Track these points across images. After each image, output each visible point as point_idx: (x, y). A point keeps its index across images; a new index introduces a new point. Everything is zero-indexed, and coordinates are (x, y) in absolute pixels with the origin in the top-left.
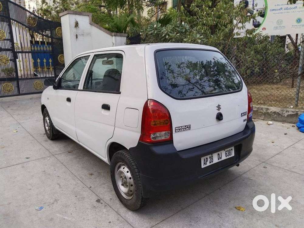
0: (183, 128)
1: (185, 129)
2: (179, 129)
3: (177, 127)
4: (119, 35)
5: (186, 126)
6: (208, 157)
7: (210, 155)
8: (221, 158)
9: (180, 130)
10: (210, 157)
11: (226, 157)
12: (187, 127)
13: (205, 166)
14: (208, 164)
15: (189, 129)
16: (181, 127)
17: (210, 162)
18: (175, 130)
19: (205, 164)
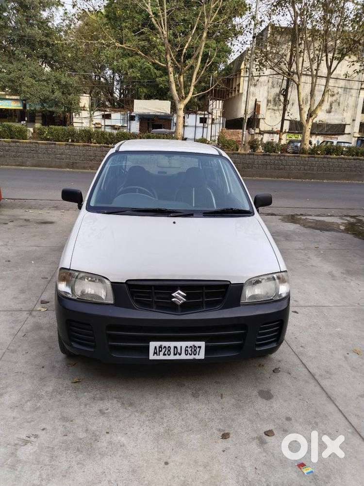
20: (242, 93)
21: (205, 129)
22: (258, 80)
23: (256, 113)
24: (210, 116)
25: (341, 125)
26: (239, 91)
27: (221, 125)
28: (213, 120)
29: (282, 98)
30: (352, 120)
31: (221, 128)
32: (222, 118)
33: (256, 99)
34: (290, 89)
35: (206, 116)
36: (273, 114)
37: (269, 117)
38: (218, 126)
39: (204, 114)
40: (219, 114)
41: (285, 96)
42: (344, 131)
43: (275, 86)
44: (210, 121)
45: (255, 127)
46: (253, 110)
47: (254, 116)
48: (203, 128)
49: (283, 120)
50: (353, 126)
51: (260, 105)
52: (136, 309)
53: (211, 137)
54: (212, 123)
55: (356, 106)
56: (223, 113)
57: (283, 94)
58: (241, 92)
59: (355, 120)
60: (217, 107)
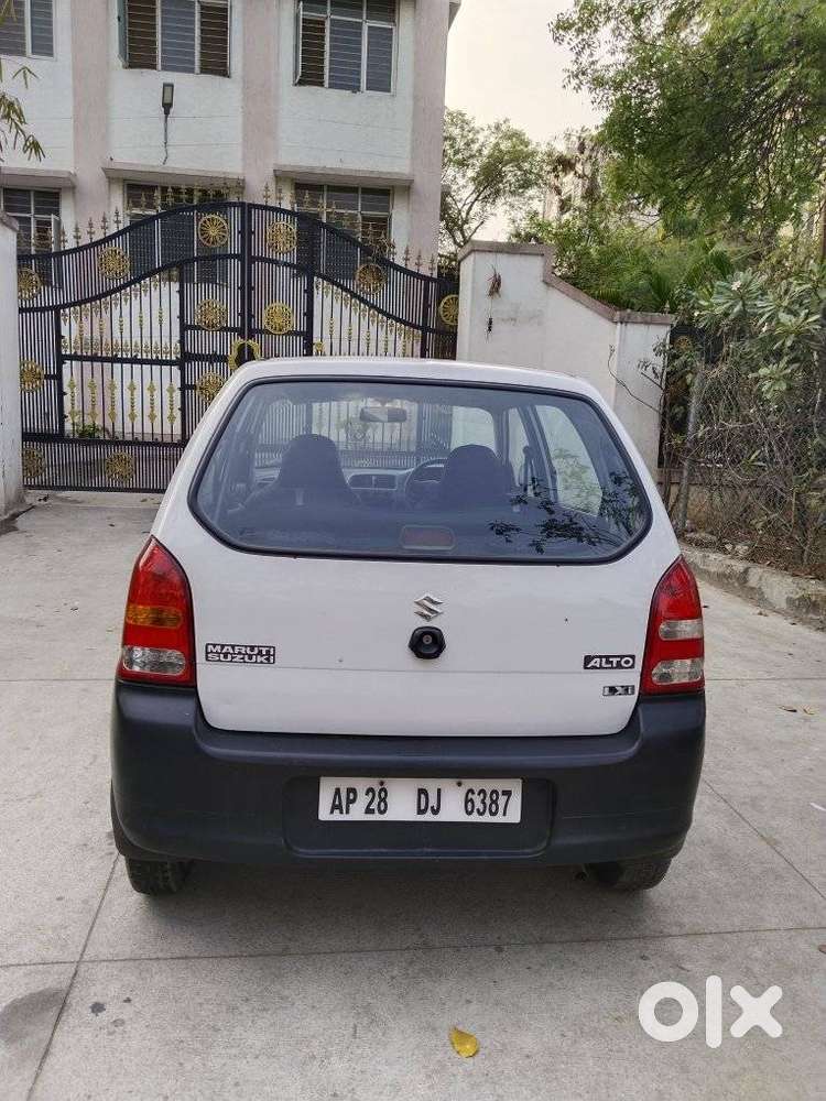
0: (240, 653)
1: (250, 657)
2: (225, 653)
3: (214, 646)
4: (639, 319)
5: (252, 648)
6: (361, 784)
7: (374, 783)
8: (435, 812)
9: (225, 657)
10: (370, 790)
11: (469, 813)
12: (260, 653)
13: (337, 816)
14: (357, 813)
15: (268, 659)
16: (233, 647)
17: (369, 811)
18: (207, 653)
19: (335, 807)
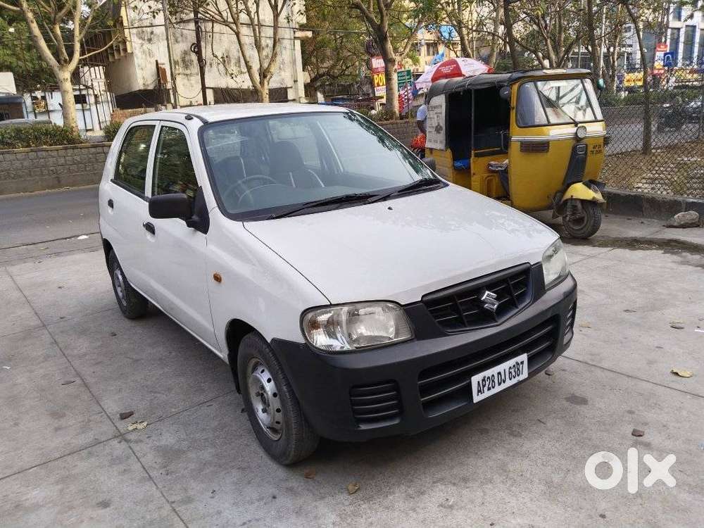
20: (132, 53)
21: (87, 113)
22: (152, 33)
23: (162, 82)
24: (91, 91)
25: (281, 89)
26: (125, 50)
27: (110, 104)
28: (96, 96)
29: (194, 57)
30: (293, 80)
31: (111, 109)
32: (108, 93)
33: (157, 61)
34: (203, 44)
35: (84, 92)
36: (186, 81)
37: (182, 86)
38: (106, 106)
39: (80, 90)
40: (103, 88)
41: (199, 53)
42: (287, 97)
43: (180, 39)
44: (92, 99)
45: (165, 103)
46: (155, 77)
47: (160, 86)
48: (83, 110)
49: (204, 88)
50: (297, 89)
51: (165, 69)
52: (449, 335)
53: (100, 123)
54: (97, 102)
55: (294, 62)
56: (108, 86)
57: (194, 51)
58: (129, 51)
59: (297, 81)
60: (98, 76)
